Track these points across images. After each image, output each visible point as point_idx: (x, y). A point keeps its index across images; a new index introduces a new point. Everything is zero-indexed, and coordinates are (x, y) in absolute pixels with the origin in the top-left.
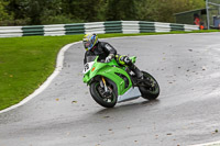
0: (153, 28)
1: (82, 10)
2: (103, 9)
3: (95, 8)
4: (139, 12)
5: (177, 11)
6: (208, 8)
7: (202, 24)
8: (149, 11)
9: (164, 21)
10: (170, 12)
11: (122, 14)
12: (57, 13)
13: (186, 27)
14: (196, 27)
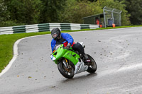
0: (69, 28)
1: (23, 17)
2: (36, 16)
3: (32, 15)
4: (60, 18)
5: (84, 16)
6: (104, 13)
7: (100, 24)
8: (66, 16)
9: (76, 22)
10: (80, 16)
11: (49, 19)
12: (7, 19)
13: (91, 26)
14: (97, 26)
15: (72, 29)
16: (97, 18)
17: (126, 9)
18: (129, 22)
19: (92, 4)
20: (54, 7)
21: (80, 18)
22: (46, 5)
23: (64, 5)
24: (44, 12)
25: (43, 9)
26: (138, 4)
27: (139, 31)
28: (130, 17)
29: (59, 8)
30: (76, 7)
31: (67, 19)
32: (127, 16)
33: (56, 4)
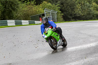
0: (21, 23)
4: (14, 16)
5: (31, 15)
6: (45, 13)
8: (19, 15)
9: (26, 19)
10: (28, 15)
11: (7, 17)
13: (36, 22)
14: (40, 22)
15: (23, 24)
16: (40, 16)
17: (60, 10)
18: (62, 19)
19: (36, 6)
20: (10, 9)
21: (29, 16)
22: (5, 7)
23: (17, 7)
24: (3, 12)
25: (3, 10)
26: (69, 7)
27: (70, 25)
28: (63, 16)
29: (14, 9)
30: (26, 9)
31: (19, 17)
32: (61, 15)
33: (11, 6)
